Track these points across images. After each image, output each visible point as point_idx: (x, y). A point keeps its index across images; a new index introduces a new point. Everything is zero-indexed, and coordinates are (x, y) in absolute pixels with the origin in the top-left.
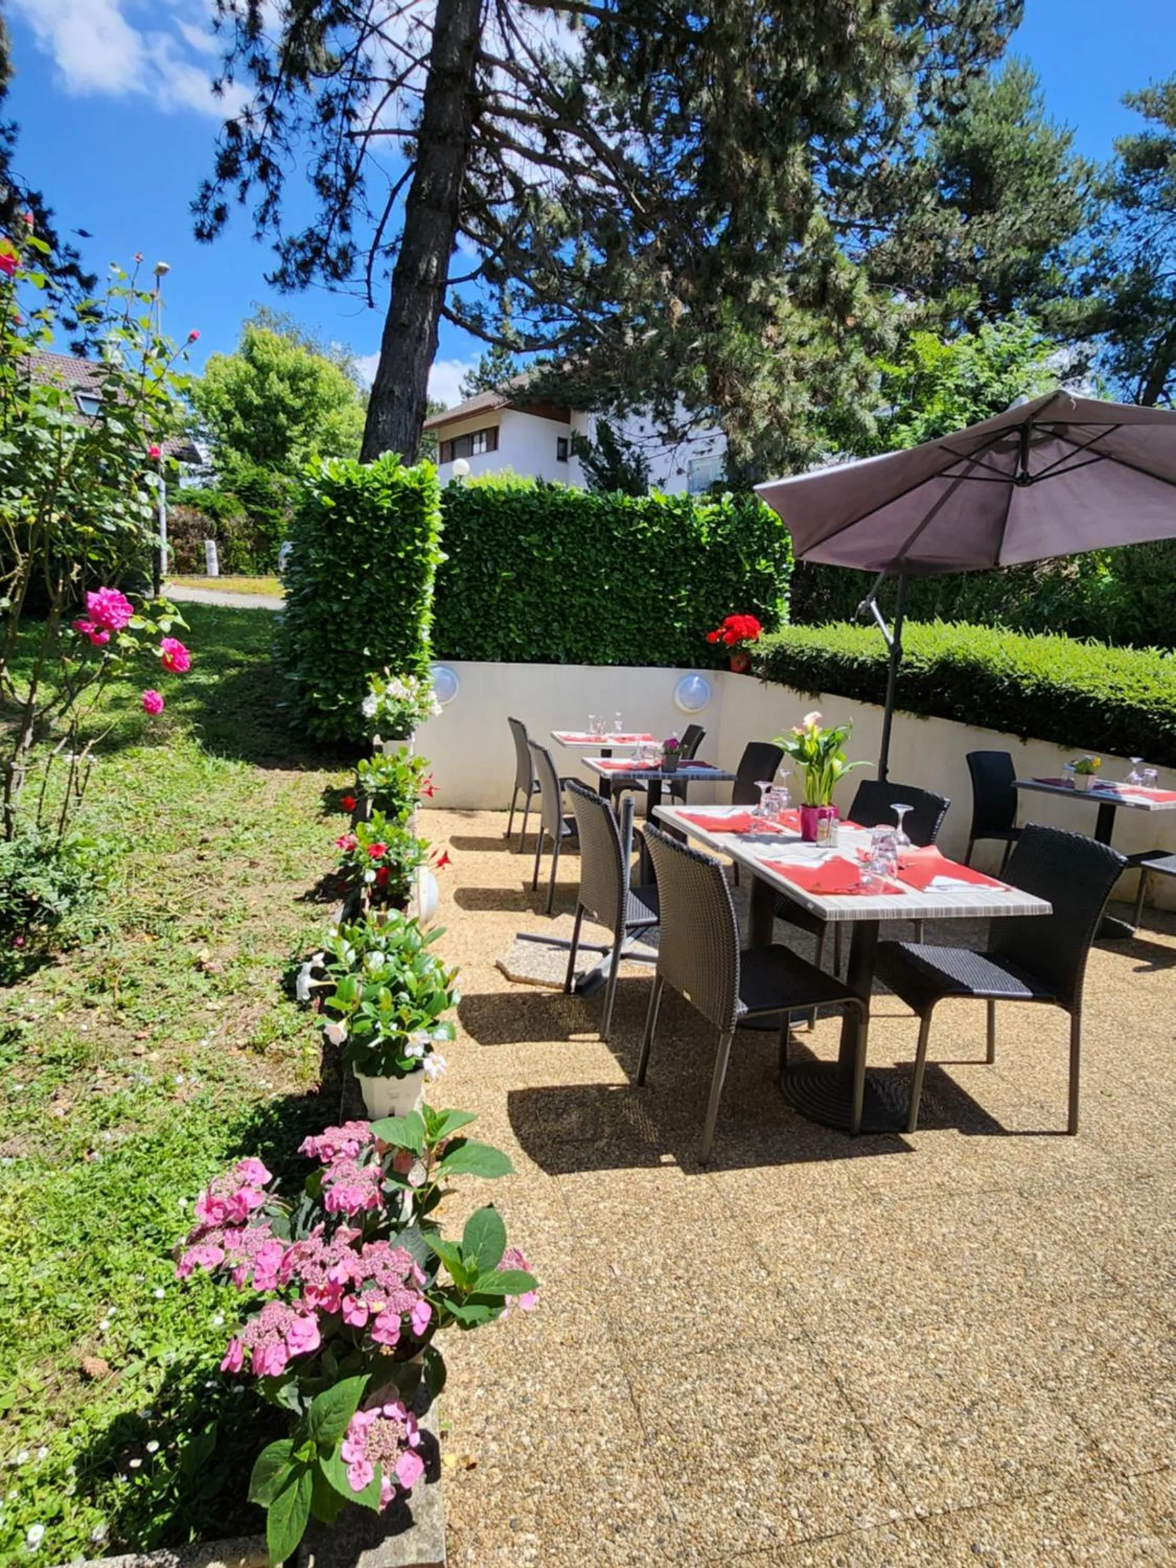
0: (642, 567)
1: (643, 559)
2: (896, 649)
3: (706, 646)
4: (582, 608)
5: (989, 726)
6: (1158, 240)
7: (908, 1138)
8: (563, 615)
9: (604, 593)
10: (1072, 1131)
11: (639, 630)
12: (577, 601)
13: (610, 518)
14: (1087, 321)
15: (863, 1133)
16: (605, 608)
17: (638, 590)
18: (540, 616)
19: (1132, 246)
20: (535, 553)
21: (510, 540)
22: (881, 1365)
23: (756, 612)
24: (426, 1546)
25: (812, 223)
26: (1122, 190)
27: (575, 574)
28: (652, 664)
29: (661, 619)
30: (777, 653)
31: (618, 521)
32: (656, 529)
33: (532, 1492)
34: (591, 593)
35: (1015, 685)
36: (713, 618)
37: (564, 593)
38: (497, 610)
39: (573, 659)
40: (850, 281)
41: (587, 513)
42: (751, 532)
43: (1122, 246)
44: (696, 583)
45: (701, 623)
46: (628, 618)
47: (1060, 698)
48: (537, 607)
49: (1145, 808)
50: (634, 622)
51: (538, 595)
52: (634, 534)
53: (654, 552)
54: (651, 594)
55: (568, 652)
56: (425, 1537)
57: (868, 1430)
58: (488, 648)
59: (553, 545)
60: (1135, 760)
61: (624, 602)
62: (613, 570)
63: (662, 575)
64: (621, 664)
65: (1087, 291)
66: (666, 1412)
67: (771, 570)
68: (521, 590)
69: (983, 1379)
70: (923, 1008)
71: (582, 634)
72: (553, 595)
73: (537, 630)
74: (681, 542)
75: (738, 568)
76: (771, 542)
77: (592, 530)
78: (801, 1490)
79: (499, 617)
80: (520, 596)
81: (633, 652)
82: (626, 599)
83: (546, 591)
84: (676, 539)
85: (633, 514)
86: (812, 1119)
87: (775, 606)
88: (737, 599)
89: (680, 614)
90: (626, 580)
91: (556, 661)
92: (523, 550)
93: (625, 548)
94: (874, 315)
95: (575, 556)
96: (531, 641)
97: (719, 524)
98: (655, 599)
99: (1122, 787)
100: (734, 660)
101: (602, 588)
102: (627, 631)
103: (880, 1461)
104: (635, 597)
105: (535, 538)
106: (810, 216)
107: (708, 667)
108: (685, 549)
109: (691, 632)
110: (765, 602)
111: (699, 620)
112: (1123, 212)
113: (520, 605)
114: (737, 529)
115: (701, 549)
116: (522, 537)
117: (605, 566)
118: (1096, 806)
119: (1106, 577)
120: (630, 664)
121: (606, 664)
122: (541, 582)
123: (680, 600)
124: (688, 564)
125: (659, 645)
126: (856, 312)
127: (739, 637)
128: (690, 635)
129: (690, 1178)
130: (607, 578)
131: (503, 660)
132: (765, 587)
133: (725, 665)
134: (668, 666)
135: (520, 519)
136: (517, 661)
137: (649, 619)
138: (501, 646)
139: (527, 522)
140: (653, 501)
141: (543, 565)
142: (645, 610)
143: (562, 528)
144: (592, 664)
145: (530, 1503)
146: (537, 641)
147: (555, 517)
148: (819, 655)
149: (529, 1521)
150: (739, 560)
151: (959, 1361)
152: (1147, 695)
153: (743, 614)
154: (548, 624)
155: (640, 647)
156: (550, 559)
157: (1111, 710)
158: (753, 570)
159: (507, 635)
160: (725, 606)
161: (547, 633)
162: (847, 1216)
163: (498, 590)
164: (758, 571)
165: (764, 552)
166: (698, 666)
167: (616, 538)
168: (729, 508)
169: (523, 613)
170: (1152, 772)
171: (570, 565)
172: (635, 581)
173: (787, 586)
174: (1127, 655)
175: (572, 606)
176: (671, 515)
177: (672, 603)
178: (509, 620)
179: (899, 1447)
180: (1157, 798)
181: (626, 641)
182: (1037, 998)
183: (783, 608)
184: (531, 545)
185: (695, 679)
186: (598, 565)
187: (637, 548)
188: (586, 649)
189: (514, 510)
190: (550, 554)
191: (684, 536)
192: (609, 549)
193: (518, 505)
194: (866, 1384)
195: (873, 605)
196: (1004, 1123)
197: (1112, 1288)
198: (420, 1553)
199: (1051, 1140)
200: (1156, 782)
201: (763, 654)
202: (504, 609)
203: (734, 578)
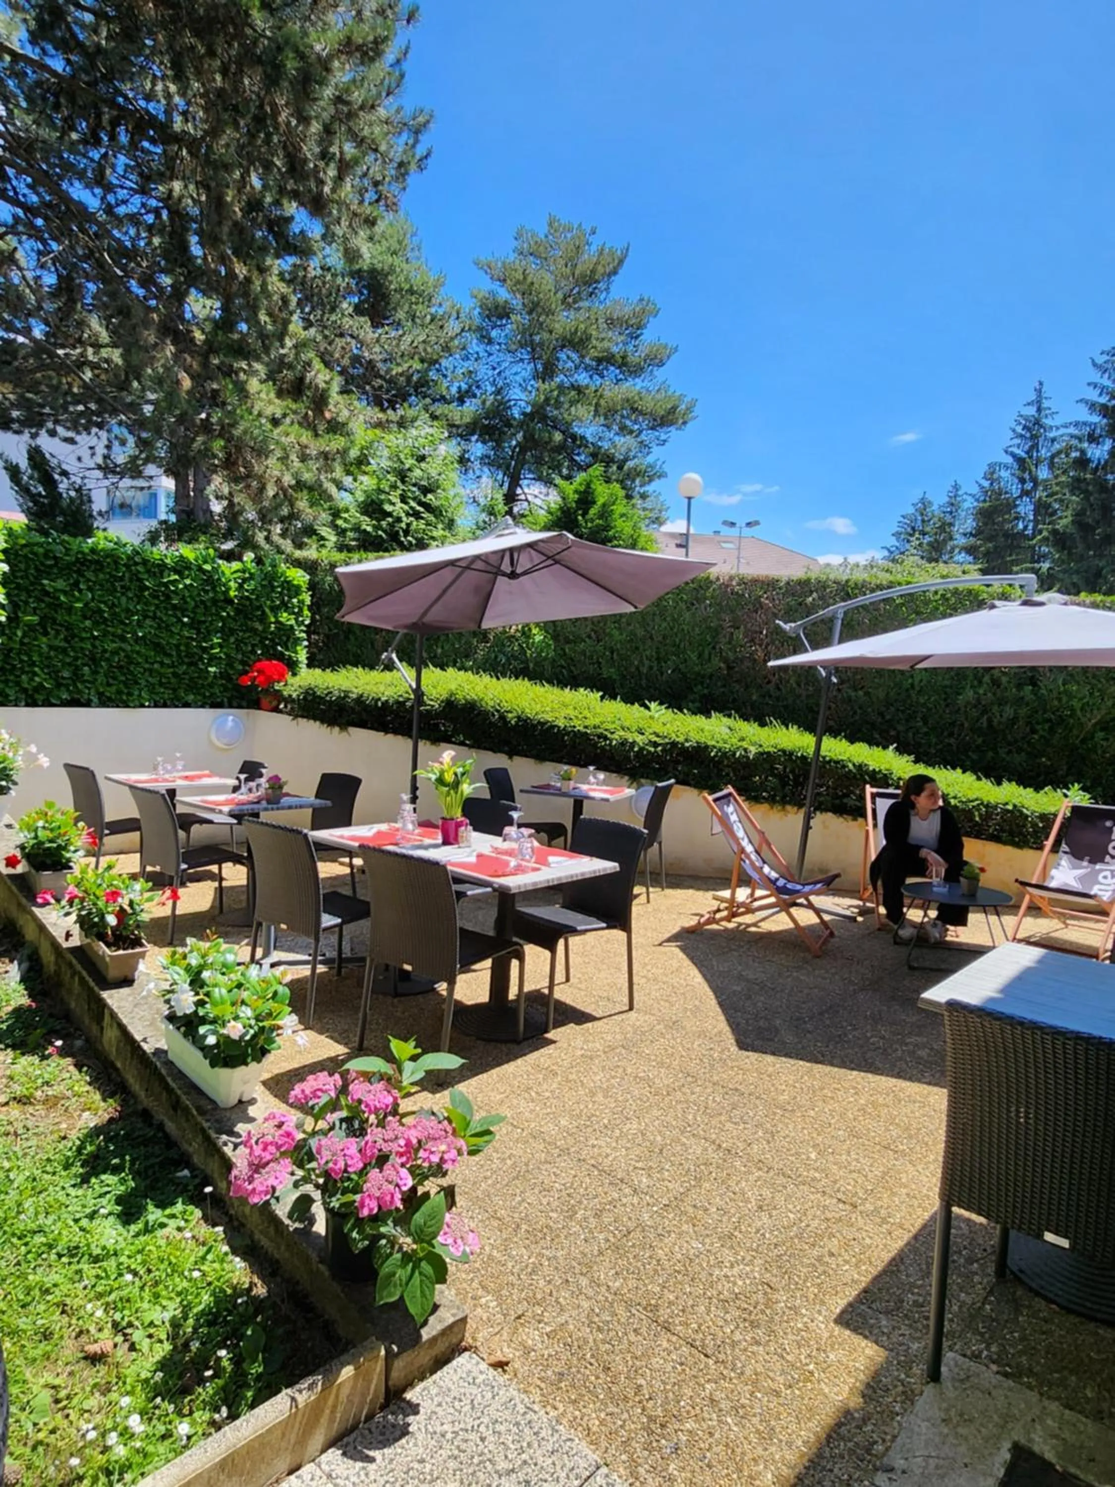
0: (175, 616)
1: (175, 607)
2: (418, 692)
3: (238, 688)
4: (115, 652)
5: (485, 749)
6: (507, 373)
7: (548, 1036)
8: (93, 659)
9: (137, 640)
10: (631, 1008)
11: (175, 674)
12: (111, 646)
13: (140, 568)
14: (467, 426)
15: (526, 1039)
16: (138, 653)
17: (172, 637)
18: (68, 660)
19: (490, 373)
20: (62, 598)
21: (32, 584)
22: (609, 1151)
23: (280, 657)
24: (454, 1311)
25: (291, 328)
26: (479, 329)
27: (106, 619)
28: (186, 705)
29: (195, 664)
30: (306, 693)
31: (148, 571)
32: (188, 582)
33: (472, 1280)
34: (123, 639)
35: (502, 718)
36: (243, 663)
37: (95, 638)
38: (19, 654)
39: (105, 702)
40: (326, 382)
41: (116, 563)
42: (273, 588)
43: (483, 372)
44: (226, 632)
45: (232, 667)
46: (162, 664)
47: (534, 727)
48: (64, 651)
49: (607, 800)
50: (169, 666)
51: (66, 640)
52: (166, 585)
53: (186, 602)
54: (184, 641)
55: (100, 695)
56: (449, 1308)
57: (622, 1181)
58: (11, 692)
59: (80, 591)
60: (591, 768)
61: (158, 647)
62: (146, 617)
63: (195, 624)
64: (156, 706)
65: (461, 401)
66: (516, 1215)
67: (293, 622)
68: (46, 634)
69: (659, 1138)
70: (551, 947)
71: (114, 678)
72: (82, 640)
73: (66, 674)
74: (211, 595)
75: (263, 619)
76: (290, 598)
77: (121, 579)
78: (607, 1219)
79: (21, 661)
80: (44, 639)
81: (168, 694)
82: (158, 645)
83: (74, 636)
84: (206, 592)
85: (162, 567)
86: (489, 1041)
87: (296, 652)
88: (264, 647)
89: (213, 659)
90: (159, 627)
91: (87, 704)
92: (47, 594)
93: (157, 597)
94: (345, 413)
95: (105, 603)
96: (59, 685)
97: (244, 580)
98: (187, 645)
99: (584, 787)
100: (265, 701)
101: (135, 634)
102: (161, 675)
103: (635, 1191)
104: (168, 643)
105: (60, 584)
106: (290, 322)
107: (240, 707)
108: (215, 601)
109: (222, 675)
110: (287, 649)
111: (230, 665)
112: (482, 346)
113: (45, 648)
114: (263, 586)
115: (230, 601)
116: (45, 582)
117: (137, 613)
118: (571, 801)
119: (538, 636)
120: (165, 706)
121: (143, 706)
122: (69, 627)
123: (212, 647)
124: (218, 614)
125: (192, 687)
126: (331, 407)
127: (271, 681)
128: (222, 678)
129: (438, 1095)
130: (140, 624)
131: (27, 705)
132: (286, 635)
133: (255, 704)
134: (202, 706)
135: (42, 564)
136: (43, 706)
137: (183, 663)
138: (25, 691)
139: (51, 567)
140: (181, 556)
141: (70, 610)
142: (179, 656)
143: (90, 575)
144: (128, 706)
145: (475, 1285)
146: (67, 686)
147: (82, 564)
148: (346, 696)
149: (480, 1292)
150: (264, 612)
151: (643, 1135)
152: (587, 723)
153: (270, 660)
154: (77, 668)
155: (175, 690)
156: (79, 605)
157: (568, 733)
158: (277, 622)
159: (32, 680)
160: (253, 652)
161: (77, 676)
162: (545, 1086)
163: (19, 633)
164: (281, 623)
165: (285, 606)
166: (231, 706)
167: (148, 588)
168: (252, 567)
169: (49, 658)
170: (601, 776)
171: (101, 612)
172: (168, 628)
173: (304, 635)
174: (567, 694)
175: (105, 651)
176: (200, 569)
177: (205, 650)
178: (33, 664)
179: (640, 1182)
180: (611, 793)
181: (161, 684)
182: (609, 927)
183: (302, 655)
184: (56, 590)
185: (230, 718)
186: (129, 612)
187: (168, 598)
188: (119, 692)
189: (35, 554)
190: (78, 600)
191: (214, 589)
192: (140, 598)
193: (41, 550)
194: (607, 1162)
195: (394, 656)
196: (594, 1014)
197: (689, 1079)
198: (454, 1315)
199: (624, 1016)
200: (604, 782)
201: (294, 695)
202: (26, 654)
203: (260, 628)
